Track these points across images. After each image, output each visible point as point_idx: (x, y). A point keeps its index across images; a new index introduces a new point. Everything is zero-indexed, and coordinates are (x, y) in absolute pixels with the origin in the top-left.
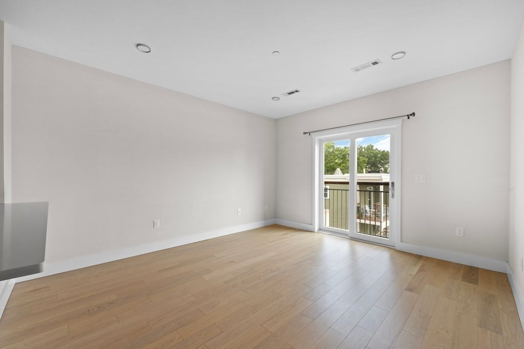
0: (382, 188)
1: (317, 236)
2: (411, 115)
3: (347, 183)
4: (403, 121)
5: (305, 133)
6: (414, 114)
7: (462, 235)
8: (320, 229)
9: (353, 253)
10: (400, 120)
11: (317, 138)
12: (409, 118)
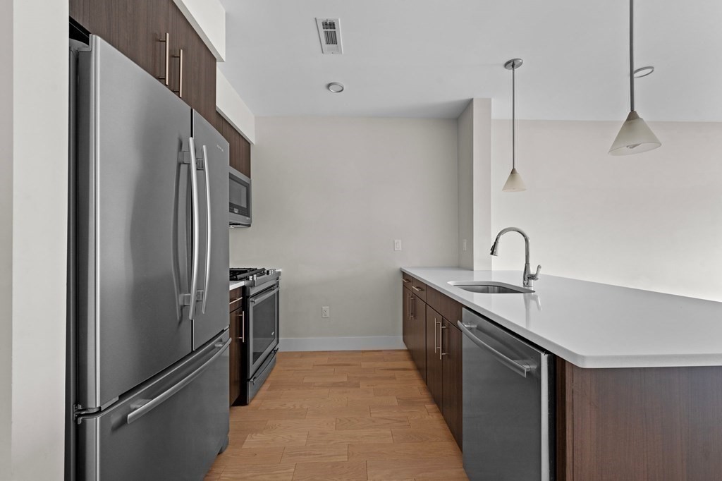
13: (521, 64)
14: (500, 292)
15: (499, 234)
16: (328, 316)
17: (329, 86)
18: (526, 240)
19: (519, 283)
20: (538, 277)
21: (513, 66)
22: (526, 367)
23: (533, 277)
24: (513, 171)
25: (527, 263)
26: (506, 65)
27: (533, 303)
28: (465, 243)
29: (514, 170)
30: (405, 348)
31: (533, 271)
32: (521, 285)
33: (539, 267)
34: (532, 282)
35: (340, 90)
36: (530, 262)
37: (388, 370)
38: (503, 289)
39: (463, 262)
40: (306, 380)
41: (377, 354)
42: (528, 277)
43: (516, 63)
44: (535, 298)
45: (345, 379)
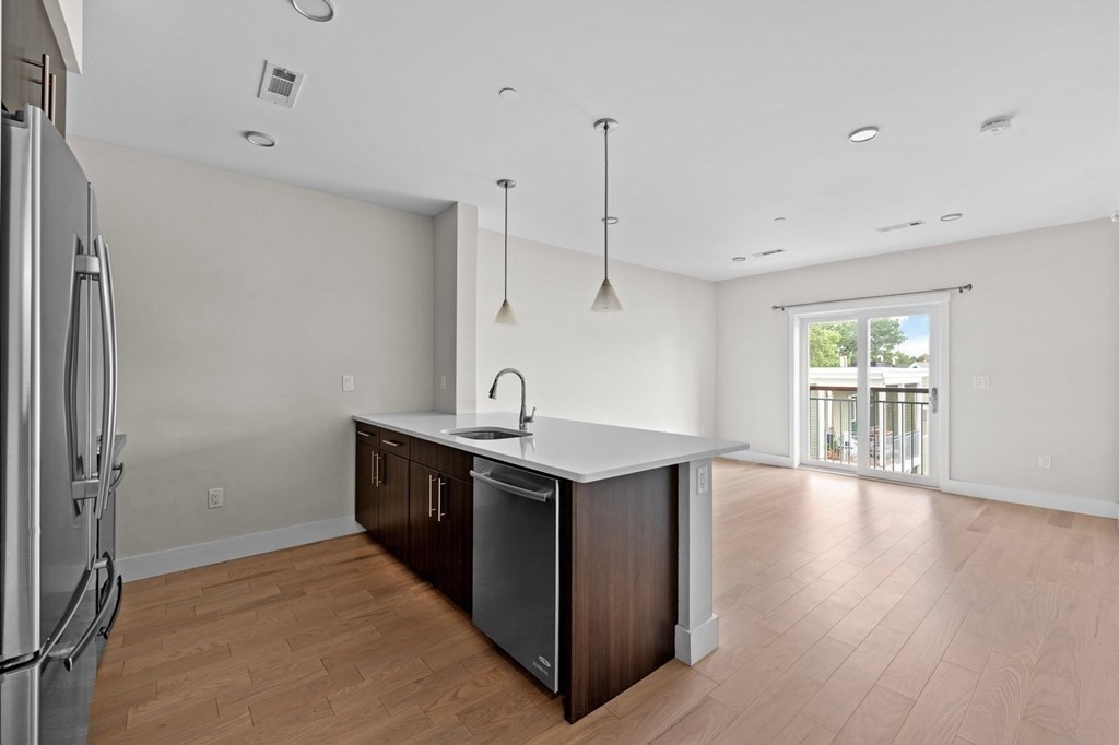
0: (882, 396)
1: (795, 476)
2: (965, 288)
3: (854, 390)
4: (952, 296)
5: (776, 308)
6: (970, 287)
7: (1049, 466)
8: (801, 464)
9: (864, 502)
10: (948, 293)
11: (796, 316)
12: (961, 291)
13: (514, 186)
14: (495, 438)
15: (498, 376)
16: (221, 503)
17: (247, 134)
18: (523, 382)
19: (516, 427)
20: (534, 419)
21: (506, 186)
22: (545, 495)
23: (529, 420)
24: (505, 303)
25: (523, 405)
26: (499, 182)
27: (528, 445)
28: (444, 381)
29: (505, 301)
30: (363, 529)
31: (528, 413)
32: (517, 429)
33: (534, 409)
34: (528, 424)
35: (270, 143)
36: (526, 404)
37: (342, 563)
38: (499, 434)
39: (443, 405)
40: (199, 612)
41: (315, 548)
42: (525, 420)
43: (509, 184)
44: (530, 441)
45: (277, 591)
